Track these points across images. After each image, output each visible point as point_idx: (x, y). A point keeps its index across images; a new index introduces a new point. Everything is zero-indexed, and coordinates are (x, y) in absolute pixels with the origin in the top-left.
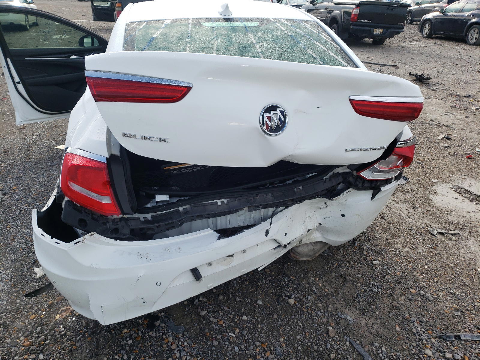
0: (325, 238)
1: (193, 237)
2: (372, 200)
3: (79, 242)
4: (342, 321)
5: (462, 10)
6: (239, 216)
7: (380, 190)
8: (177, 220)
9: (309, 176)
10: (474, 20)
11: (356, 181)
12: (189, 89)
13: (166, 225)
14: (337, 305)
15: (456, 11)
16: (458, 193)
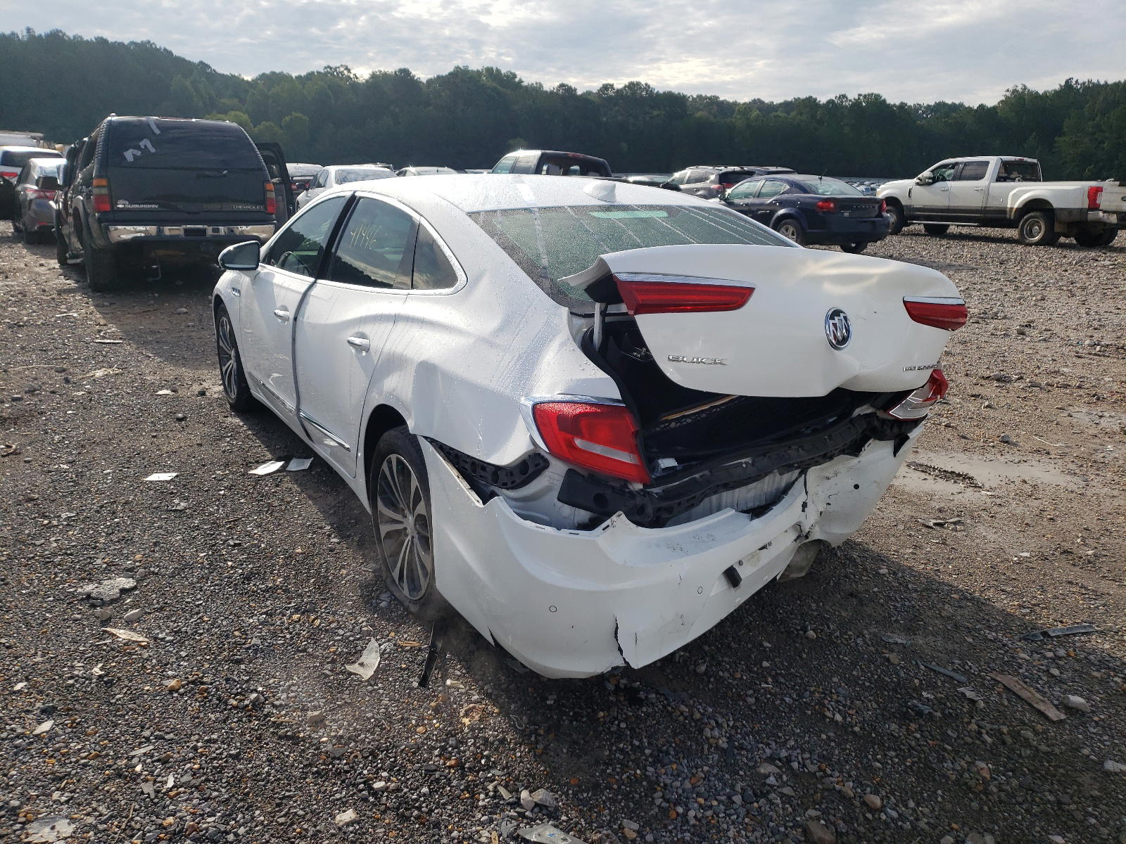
0: (826, 532)
1: (716, 520)
2: (895, 456)
3: (608, 526)
4: (895, 647)
5: (759, 195)
6: (749, 491)
7: (908, 438)
8: (699, 493)
9: (831, 420)
10: (782, 212)
11: (883, 426)
12: (750, 290)
13: (688, 500)
14: (873, 630)
15: (747, 196)
16: (922, 471)
